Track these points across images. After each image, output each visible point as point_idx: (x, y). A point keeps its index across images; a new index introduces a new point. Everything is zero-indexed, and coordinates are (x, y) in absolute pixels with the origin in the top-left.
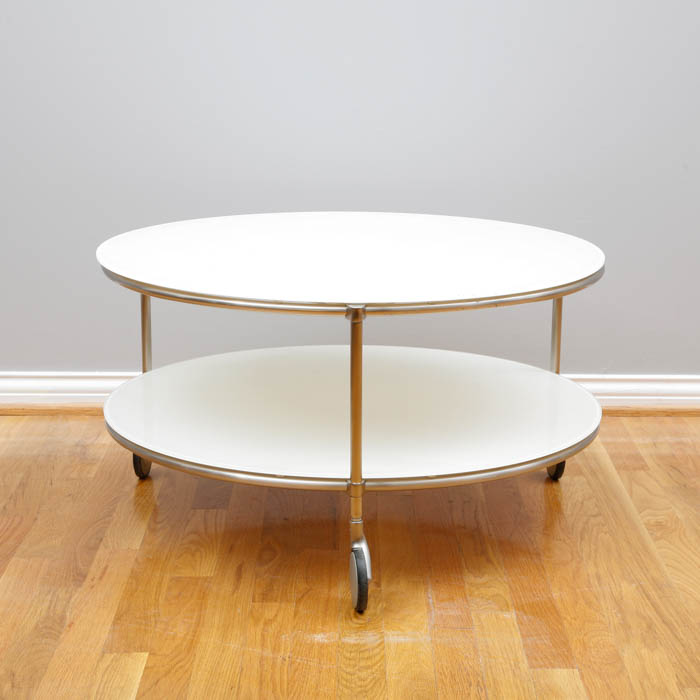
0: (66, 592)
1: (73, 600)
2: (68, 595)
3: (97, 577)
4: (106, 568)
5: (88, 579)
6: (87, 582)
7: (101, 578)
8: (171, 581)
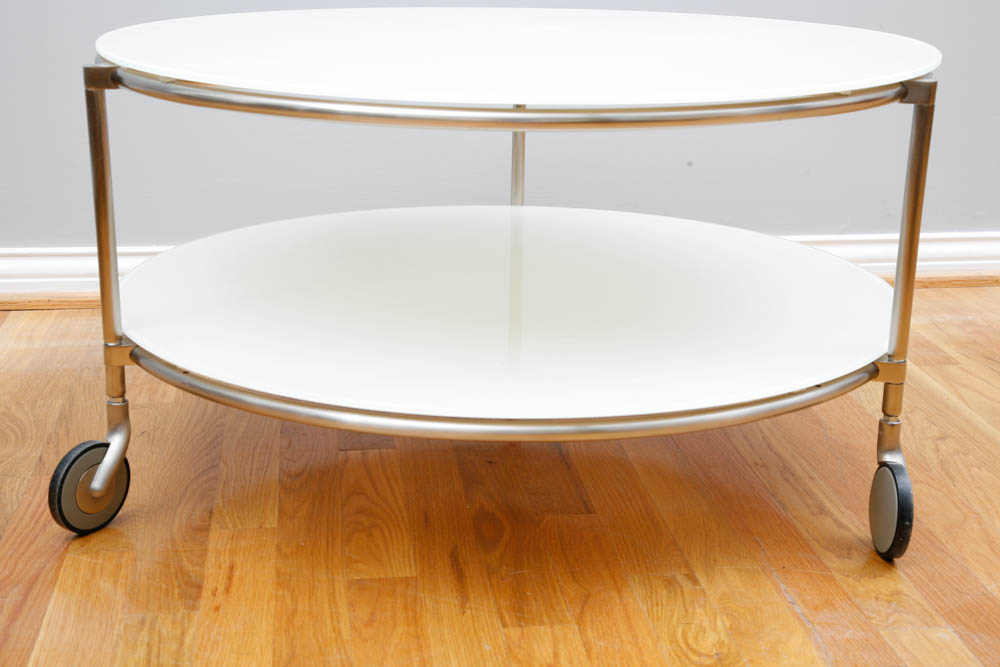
0: (174, 622)
1: (188, 640)
2: (178, 631)
3: (221, 589)
4: (232, 568)
5: (206, 593)
6: (206, 602)
7: (227, 590)
8: (349, 588)
